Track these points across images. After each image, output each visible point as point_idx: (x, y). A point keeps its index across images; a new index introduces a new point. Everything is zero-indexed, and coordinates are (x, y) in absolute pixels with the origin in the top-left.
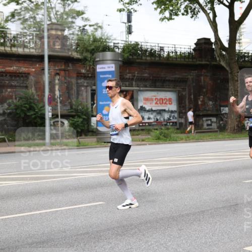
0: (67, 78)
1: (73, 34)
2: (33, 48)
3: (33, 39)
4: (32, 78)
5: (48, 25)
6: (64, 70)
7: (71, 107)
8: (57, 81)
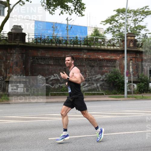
0: (136, 62)
1: (140, 38)
2: (118, 46)
3: (118, 41)
4: (118, 62)
5: (127, 34)
6: (135, 58)
7: (138, 78)
8: (131, 64)
